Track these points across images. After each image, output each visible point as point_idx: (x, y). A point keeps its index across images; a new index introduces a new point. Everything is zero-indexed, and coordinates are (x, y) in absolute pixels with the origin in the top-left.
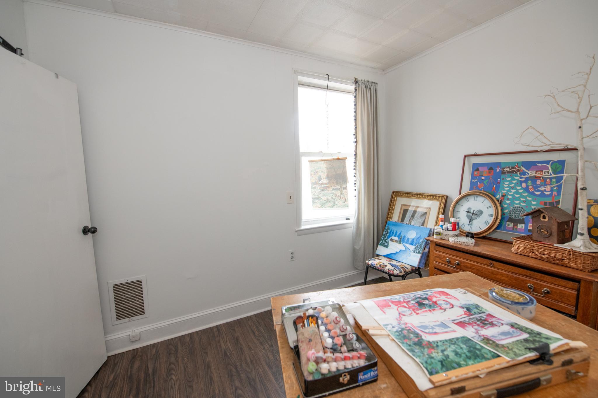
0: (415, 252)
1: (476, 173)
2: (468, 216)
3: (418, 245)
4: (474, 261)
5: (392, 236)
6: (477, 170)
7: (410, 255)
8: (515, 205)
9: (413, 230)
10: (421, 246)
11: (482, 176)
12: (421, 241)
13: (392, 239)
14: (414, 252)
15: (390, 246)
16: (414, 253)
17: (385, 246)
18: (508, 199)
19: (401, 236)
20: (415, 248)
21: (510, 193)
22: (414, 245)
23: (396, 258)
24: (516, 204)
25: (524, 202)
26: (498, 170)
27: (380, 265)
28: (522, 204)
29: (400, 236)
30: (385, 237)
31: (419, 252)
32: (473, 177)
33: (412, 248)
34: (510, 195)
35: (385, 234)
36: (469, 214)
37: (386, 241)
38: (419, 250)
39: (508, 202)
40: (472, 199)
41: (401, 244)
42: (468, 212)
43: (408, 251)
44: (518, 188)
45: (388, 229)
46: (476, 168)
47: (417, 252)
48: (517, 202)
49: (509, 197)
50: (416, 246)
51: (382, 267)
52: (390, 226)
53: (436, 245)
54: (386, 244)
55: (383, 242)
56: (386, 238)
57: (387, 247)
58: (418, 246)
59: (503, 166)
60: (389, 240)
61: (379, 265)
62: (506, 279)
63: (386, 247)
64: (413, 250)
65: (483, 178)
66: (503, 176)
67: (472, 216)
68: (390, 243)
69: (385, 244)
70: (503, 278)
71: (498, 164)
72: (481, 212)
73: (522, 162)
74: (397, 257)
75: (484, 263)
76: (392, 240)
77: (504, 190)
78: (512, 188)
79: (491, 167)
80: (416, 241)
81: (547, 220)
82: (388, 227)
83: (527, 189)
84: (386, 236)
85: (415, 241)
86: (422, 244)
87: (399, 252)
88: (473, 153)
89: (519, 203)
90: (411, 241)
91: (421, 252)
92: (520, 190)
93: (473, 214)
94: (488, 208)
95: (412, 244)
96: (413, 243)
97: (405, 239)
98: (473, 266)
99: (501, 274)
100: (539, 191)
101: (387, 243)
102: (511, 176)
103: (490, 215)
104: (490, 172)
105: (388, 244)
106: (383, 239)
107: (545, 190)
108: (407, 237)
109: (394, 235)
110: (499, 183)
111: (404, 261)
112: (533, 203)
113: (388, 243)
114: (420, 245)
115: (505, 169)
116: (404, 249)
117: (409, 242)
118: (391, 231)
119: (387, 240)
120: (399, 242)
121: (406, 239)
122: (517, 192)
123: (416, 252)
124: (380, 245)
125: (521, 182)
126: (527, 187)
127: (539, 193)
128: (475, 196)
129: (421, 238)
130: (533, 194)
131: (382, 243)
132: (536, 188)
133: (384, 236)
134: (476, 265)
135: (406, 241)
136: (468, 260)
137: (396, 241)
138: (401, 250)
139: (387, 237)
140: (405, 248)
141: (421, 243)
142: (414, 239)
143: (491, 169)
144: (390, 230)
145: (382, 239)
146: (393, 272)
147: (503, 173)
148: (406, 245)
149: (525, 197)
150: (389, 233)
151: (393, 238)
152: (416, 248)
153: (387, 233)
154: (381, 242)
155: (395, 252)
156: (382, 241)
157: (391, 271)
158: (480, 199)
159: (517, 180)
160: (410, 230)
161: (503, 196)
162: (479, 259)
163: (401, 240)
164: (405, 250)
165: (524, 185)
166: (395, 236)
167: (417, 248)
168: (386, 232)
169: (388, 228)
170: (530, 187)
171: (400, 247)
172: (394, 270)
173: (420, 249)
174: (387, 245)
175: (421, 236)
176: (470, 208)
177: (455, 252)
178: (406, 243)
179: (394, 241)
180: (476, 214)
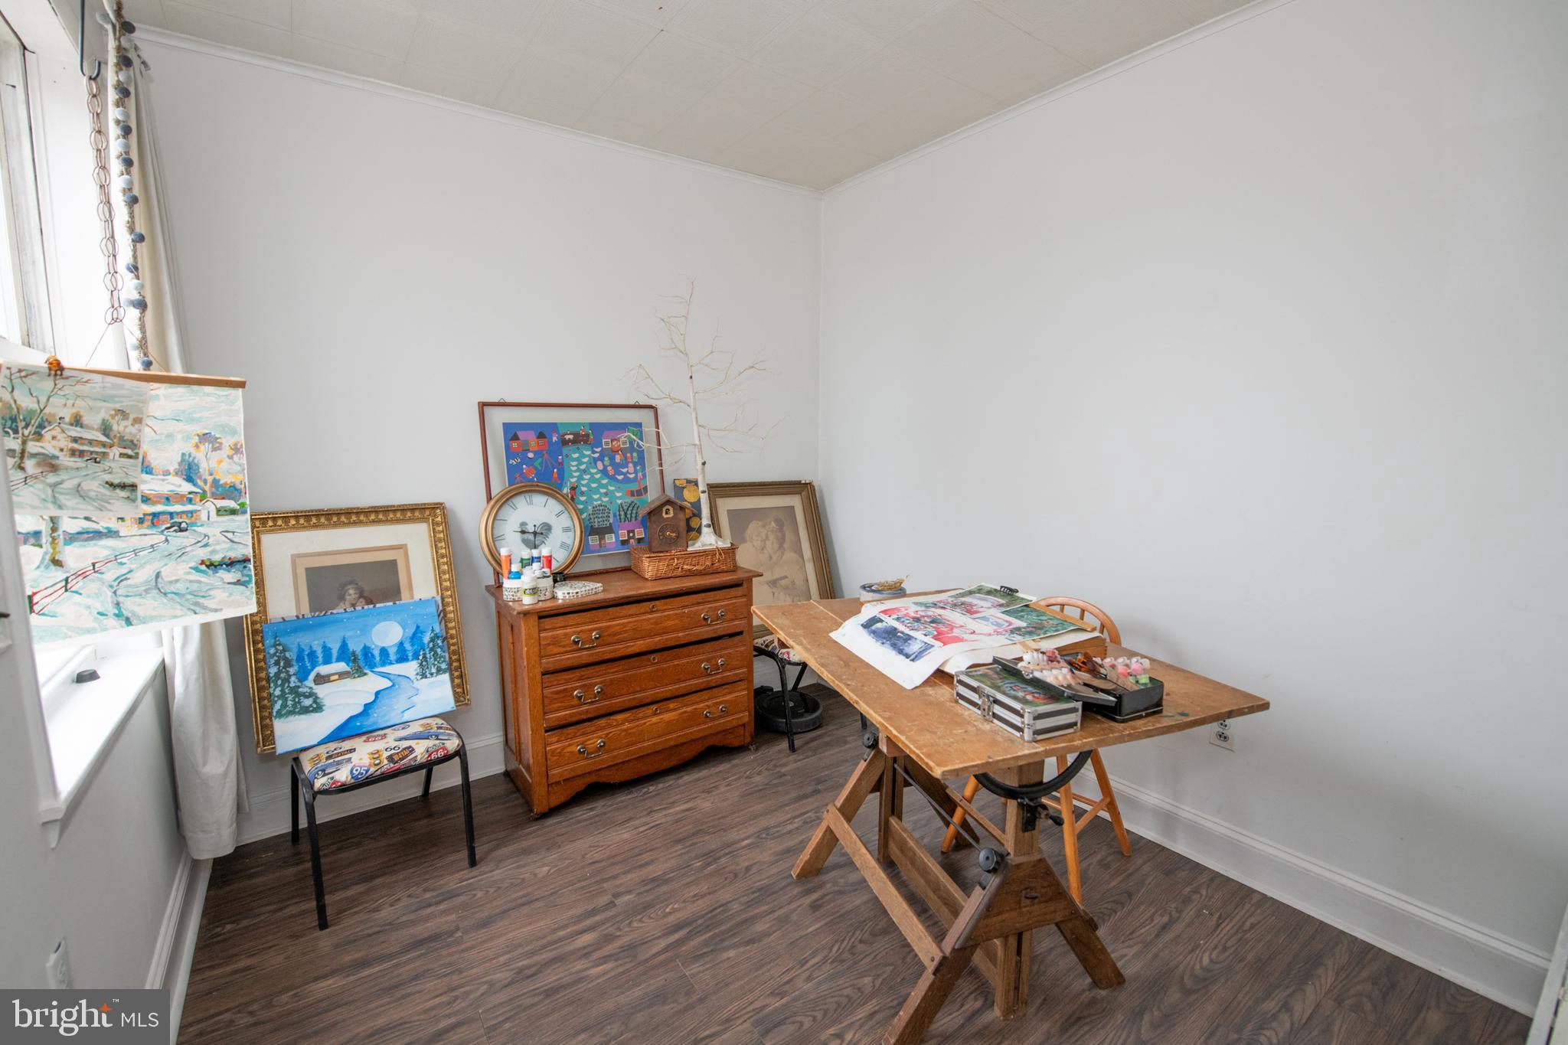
0: (428, 676)
1: (515, 445)
2: (525, 542)
3: (425, 654)
4: (625, 617)
5: (313, 668)
6: (515, 438)
7: (418, 690)
8: (595, 503)
9: (385, 620)
10: (436, 652)
11: (529, 451)
12: (426, 639)
13: (318, 676)
14: (424, 676)
15: (327, 702)
16: (426, 677)
17: (308, 707)
18: (582, 493)
19: (354, 652)
20: (421, 665)
21: (584, 482)
22: (410, 658)
24: (596, 500)
25: (606, 494)
26: (555, 439)
27: (390, 759)
28: (605, 499)
29: (345, 654)
30: (287, 680)
31: (439, 671)
32: (510, 453)
33: (411, 668)
34: (583, 486)
35: (277, 675)
36: (526, 536)
37: (299, 695)
38: (434, 665)
39: (583, 499)
40: (520, 502)
41: (366, 674)
42: (523, 532)
43: (404, 683)
44: (594, 471)
45: (284, 651)
46: (512, 432)
47: (434, 670)
48: (596, 497)
49: (584, 489)
50: (421, 658)
51: (401, 759)
52: (283, 640)
53: (540, 618)
54: (307, 702)
55: (290, 703)
56: (292, 685)
57: (318, 707)
58: (428, 656)
59: (562, 431)
60: (310, 682)
61: (386, 762)
62: (676, 622)
63: (312, 711)
64: (417, 674)
65: (531, 455)
66: (565, 450)
67: (535, 536)
68: (321, 691)
69: (299, 703)
70: (671, 623)
71: (553, 427)
72: (547, 528)
73: (591, 424)
74: (378, 717)
75: (643, 610)
76: (321, 679)
77: (573, 477)
78: (584, 471)
79: (542, 431)
80: (413, 645)
81: (671, 515)
82: (279, 645)
83: (604, 472)
84: (290, 676)
85: (408, 646)
86: (434, 646)
87: (374, 701)
88: (496, 400)
89: (600, 499)
90: (398, 652)
91: (444, 666)
92: (596, 473)
93: (535, 533)
94: (558, 515)
95: (402, 658)
96: (407, 656)
97: (373, 655)
98: (625, 627)
99: (668, 618)
100: (621, 473)
101: (307, 697)
102: (578, 448)
103: (566, 530)
104: (541, 442)
105: (317, 698)
106: (282, 691)
107: (628, 472)
108: (376, 646)
109: (320, 659)
110: (561, 464)
111: (407, 717)
112: (618, 494)
113: (311, 695)
114: (431, 650)
115: (567, 437)
116: (389, 684)
117: (393, 657)
118: (301, 651)
119: (299, 687)
120: (359, 672)
121: (376, 653)
122: (592, 479)
123: (432, 674)
124: (280, 715)
125: (595, 460)
126: (605, 467)
127: (622, 477)
128: (527, 495)
129: (422, 632)
130: (612, 478)
131: (284, 705)
132: (617, 467)
133: (279, 682)
134: (630, 622)
135: (378, 659)
136: (613, 619)
137: (342, 675)
138: (377, 694)
139: (293, 679)
140: (389, 679)
141: (431, 645)
142: (401, 644)
143: (541, 436)
144: (295, 650)
145: (278, 692)
146: (444, 748)
147: (565, 443)
148: (387, 669)
149: (605, 486)
150: (294, 663)
151: (324, 670)
152: (424, 663)
153: (288, 663)
154: (277, 706)
155: (360, 709)
156: (280, 702)
157: (437, 751)
158: (539, 499)
159: (589, 456)
160: (374, 626)
161: (573, 489)
162: (633, 608)
163: (360, 662)
164: (393, 686)
165: (600, 465)
166: (327, 660)
167: (426, 661)
168: (277, 663)
169: (281, 648)
170: (609, 468)
171: (370, 684)
172: (443, 744)
173: (435, 660)
174: (315, 701)
175: (418, 627)
176: (523, 524)
177: (588, 614)
178: (384, 664)
179: (332, 678)
180: (542, 534)
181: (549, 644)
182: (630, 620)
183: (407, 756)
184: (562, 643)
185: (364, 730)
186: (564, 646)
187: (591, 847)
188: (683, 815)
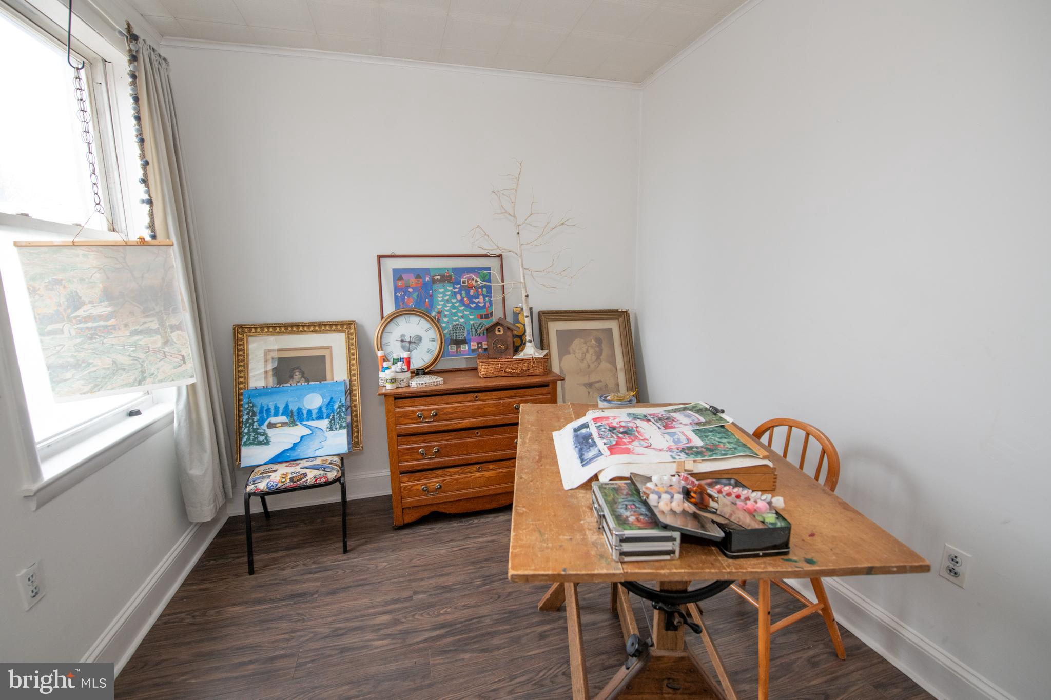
0: (334, 429)
1: (400, 283)
2: (403, 347)
3: (333, 416)
4: (455, 402)
5: (268, 418)
6: (401, 278)
7: (326, 438)
8: (454, 323)
9: (313, 392)
10: (340, 415)
11: (409, 287)
12: (336, 407)
13: (270, 423)
14: (331, 429)
15: (272, 440)
16: (332, 430)
17: (261, 441)
18: (445, 316)
19: (292, 411)
20: (331, 422)
21: (446, 309)
22: (325, 417)
23: (298, 455)
24: (455, 321)
25: (462, 317)
26: (427, 279)
27: (292, 479)
28: (462, 320)
29: (287, 412)
30: (252, 424)
31: (341, 427)
32: (397, 289)
33: (324, 424)
34: (446, 311)
35: (247, 420)
36: (404, 344)
37: (257, 433)
38: (339, 423)
39: (446, 320)
40: (402, 321)
41: (297, 425)
42: (402, 341)
43: (319, 432)
44: (454, 301)
45: (253, 406)
46: (398, 274)
47: (338, 426)
48: (455, 319)
49: (447, 313)
50: (331, 418)
51: (298, 481)
52: (253, 400)
53: (396, 399)
54: (262, 438)
55: (252, 438)
56: (255, 427)
57: (267, 442)
58: (335, 417)
59: (432, 274)
60: (264, 427)
61: (288, 481)
62: (494, 409)
63: (263, 444)
64: (327, 428)
65: (411, 290)
66: (435, 287)
67: (411, 343)
68: (270, 432)
69: (257, 438)
70: (490, 409)
71: (427, 271)
72: (419, 339)
73: (452, 268)
74: (300, 452)
75: (468, 399)
76: (271, 426)
77: (439, 305)
78: (447, 301)
79: (419, 273)
80: (327, 409)
81: (502, 333)
82: (251, 403)
83: (462, 301)
84: (254, 422)
85: (324, 410)
86: (340, 411)
87: (299, 442)
88: (389, 253)
89: (458, 320)
90: (318, 413)
91: (344, 424)
92: (456, 303)
93: (410, 342)
94: (427, 330)
95: (320, 417)
96: (323, 416)
97: (302, 413)
98: (456, 409)
99: (488, 405)
100: (474, 303)
101: (262, 435)
102: (444, 286)
103: (433, 340)
104: (418, 281)
105: (267, 436)
106: (249, 430)
107: (479, 302)
108: (306, 408)
109: (272, 413)
110: (431, 296)
111: (318, 453)
112: (471, 317)
113: (264, 434)
114: (338, 413)
115: (436, 278)
116: (310, 432)
117: (314, 416)
118: (262, 407)
119: (258, 429)
120: (293, 424)
121: (305, 412)
122: (453, 307)
123: (336, 429)
124: (245, 444)
125: (455, 294)
127: (475, 305)
128: (406, 316)
129: (334, 402)
130: (467, 306)
131: (249, 439)
132: (471, 299)
133: (248, 425)
134: (459, 406)
135: (305, 416)
136: (447, 403)
137: (284, 424)
138: (302, 437)
139: (256, 424)
140: (310, 429)
141: (338, 410)
142: (320, 408)
143: (418, 277)
144: (259, 407)
145: (246, 431)
146: (326, 477)
147: (434, 281)
148: (310, 423)
149: (462, 312)
150: (257, 414)
151: (273, 420)
152: (333, 421)
153: (254, 414)
154: (245, 439)
155: (291, 446)
156: (246, 437)
157: (321, 478)
158: (414, 320)
159: (451, 291)
160: (306, 395)
161: (439, 313)
162: (461, 397)
163: (295, 417)
164: (312, 433)
165: (459, 297)
166: (276, 415)
167: (334, 420)
168: (248, 414)
169: (251, 405)
170: (465, 299)
171: (299, 431)
172: (326, 474)
173: (339, 420)
174: (266, 438)
175: (332, 398)
176: (403, 336)
177: (429, 399)
178: (308, 420)
179: (278, 425)
180: (415, 342)
181: (401, 417)
182: (459, 405)
183: (302, 479)
184: (410, 417)
185: (291, 459)
186: (411, 419)
187: (418, 555)
188: (486, 544)
